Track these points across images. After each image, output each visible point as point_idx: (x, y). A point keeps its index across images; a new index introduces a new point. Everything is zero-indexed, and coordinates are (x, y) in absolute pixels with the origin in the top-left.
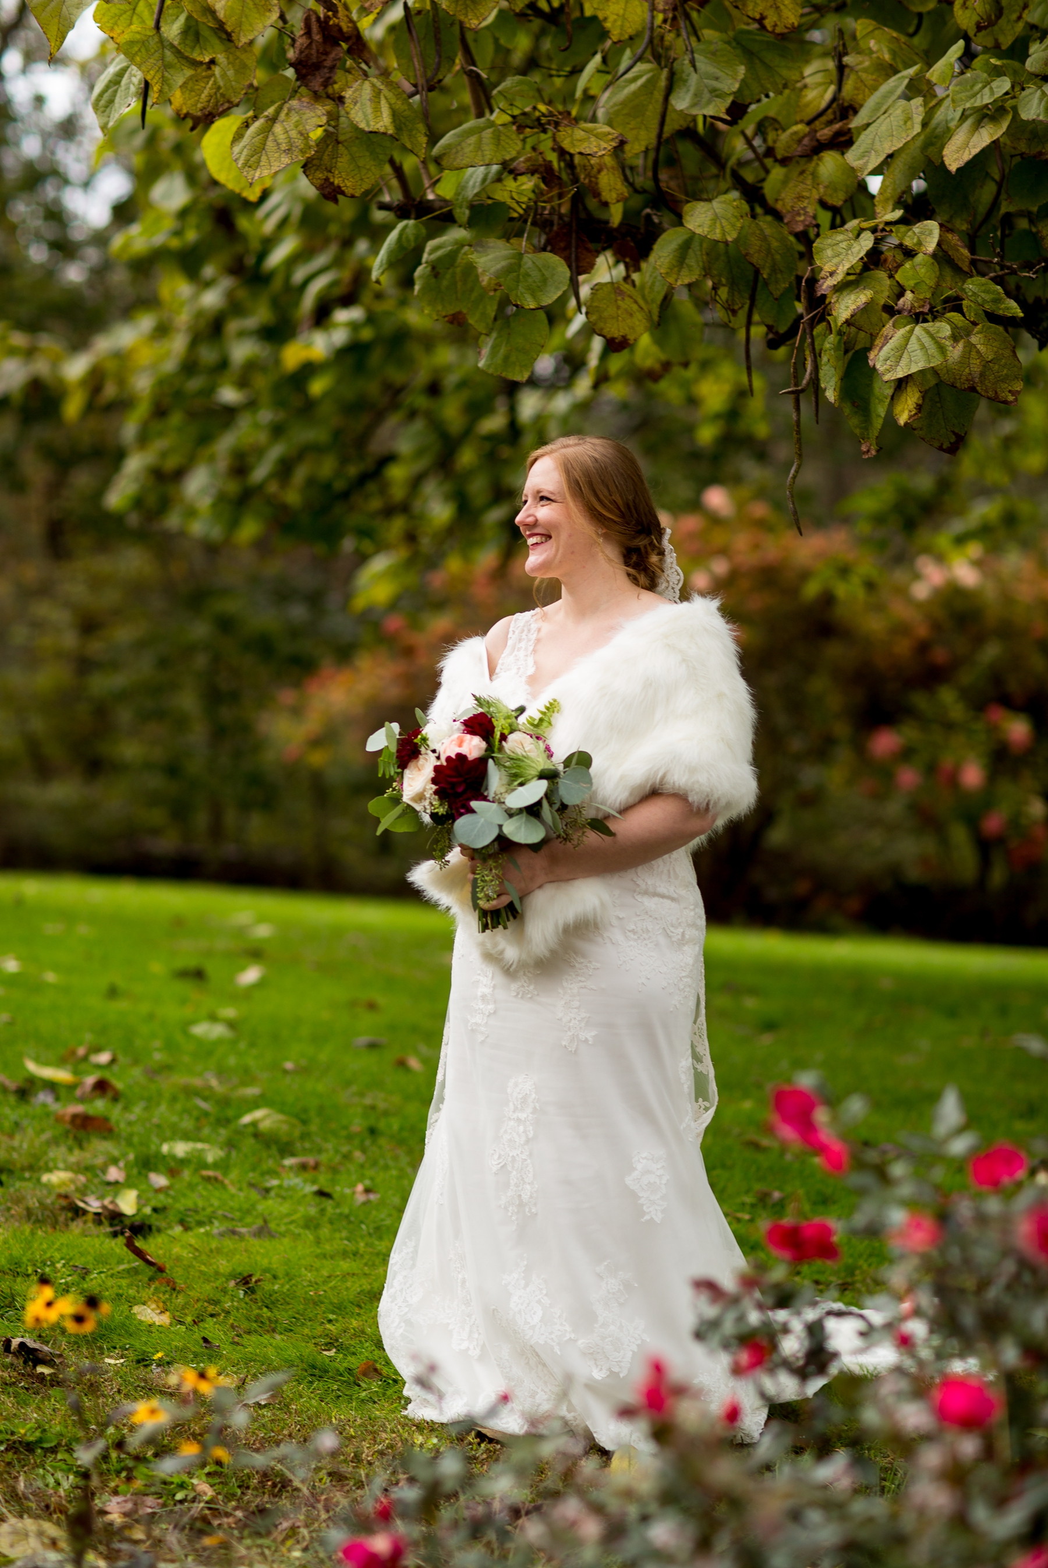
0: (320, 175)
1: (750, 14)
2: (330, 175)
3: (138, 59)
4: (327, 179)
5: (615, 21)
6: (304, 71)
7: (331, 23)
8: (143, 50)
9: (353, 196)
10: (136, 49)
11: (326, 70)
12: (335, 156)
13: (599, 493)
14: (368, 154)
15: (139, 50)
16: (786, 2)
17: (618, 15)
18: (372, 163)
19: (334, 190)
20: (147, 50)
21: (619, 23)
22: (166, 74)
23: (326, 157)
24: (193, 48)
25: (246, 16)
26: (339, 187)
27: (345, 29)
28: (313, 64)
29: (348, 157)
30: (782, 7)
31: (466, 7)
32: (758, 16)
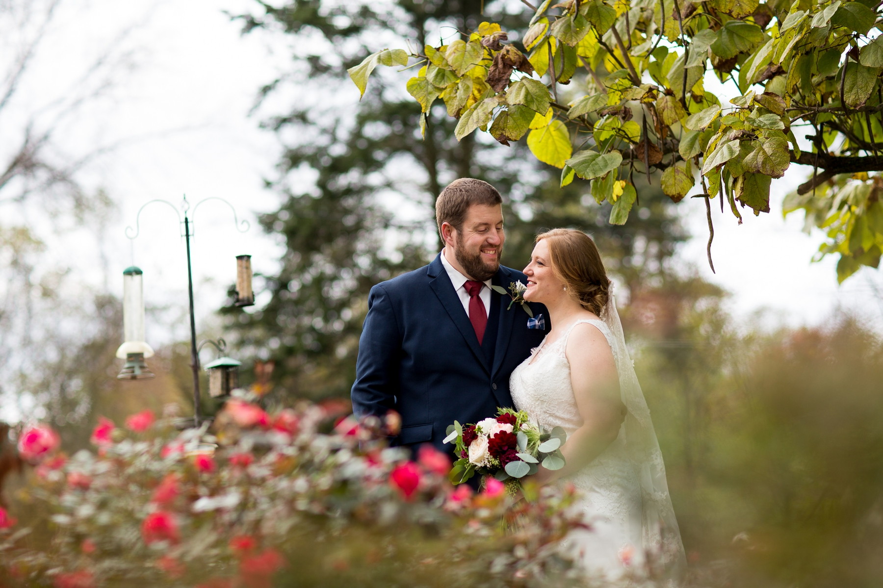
0: (498, 132)
1: (723, 11)
2: (503, 132)
3: (415, 92)
4: (502, 134)
5: (670, 31)
6: (493, 83)
7: (506, 57)
8: (418, 88)
9: (515, 141)
10: (414, 88)
11: (504, 81)
12: (506, 122)
13: (568, 263)
14: (521, 118)
15: (417, 88)
16: (745, 1)
17: (671, 28)
18: (524, 122)
19: (506, 139)
20: (420, 88)
21: (672, 32)
22: (428, 97)
23: (501, 123)
24: (440, 82)
25: (465, 62)
26: (508, 137)
27: (513, 59)
28: (497, 79)
29: (512, 121)
30: (742, 4)
31: (572, 36)
32: (728, 12)
